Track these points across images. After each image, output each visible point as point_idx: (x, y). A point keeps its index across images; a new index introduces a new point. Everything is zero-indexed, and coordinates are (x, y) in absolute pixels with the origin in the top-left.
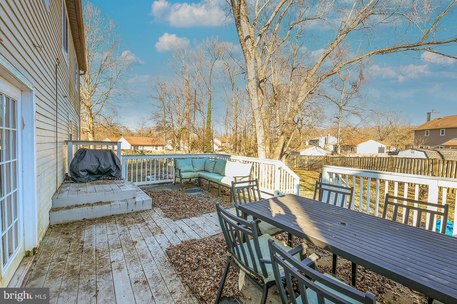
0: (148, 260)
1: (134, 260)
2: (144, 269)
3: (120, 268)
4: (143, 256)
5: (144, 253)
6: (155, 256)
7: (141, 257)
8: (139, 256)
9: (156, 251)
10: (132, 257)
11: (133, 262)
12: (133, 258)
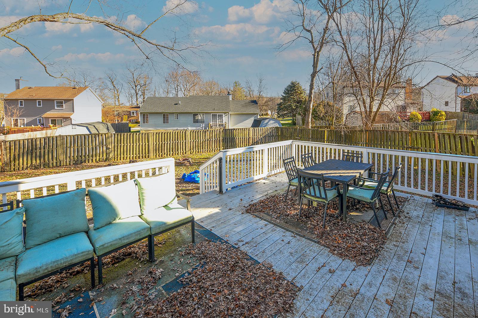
0: (393, 273)
1: (407, 284)
2: (403, 270)
3: (426, 287)
4: (395, 279)
5: (391, 281)
6: (383, 270)
7: (398, 280)
8: (398, 283)
9: (378, 273)
10: (407, 288)
11: (409, 283)
12: (406, 286)
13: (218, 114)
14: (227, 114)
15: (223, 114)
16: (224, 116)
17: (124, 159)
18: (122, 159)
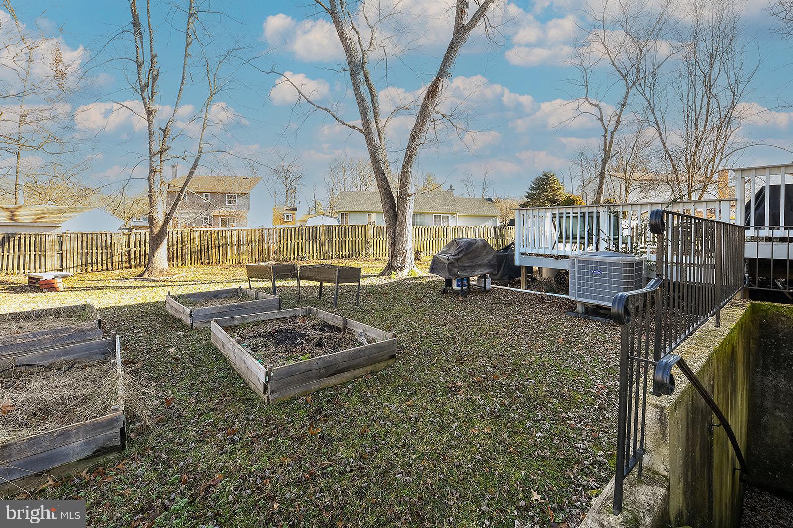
13: (442, 215)
14: (455, 215)
15: (449, 215)
16: (450, 218)
17: (382, 256)
18: (381, 255)
